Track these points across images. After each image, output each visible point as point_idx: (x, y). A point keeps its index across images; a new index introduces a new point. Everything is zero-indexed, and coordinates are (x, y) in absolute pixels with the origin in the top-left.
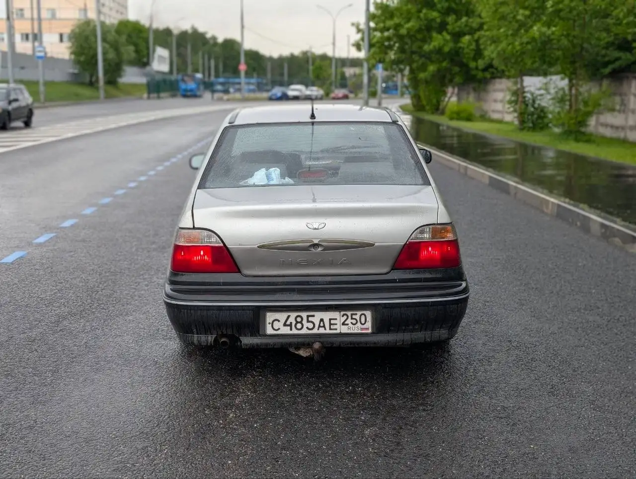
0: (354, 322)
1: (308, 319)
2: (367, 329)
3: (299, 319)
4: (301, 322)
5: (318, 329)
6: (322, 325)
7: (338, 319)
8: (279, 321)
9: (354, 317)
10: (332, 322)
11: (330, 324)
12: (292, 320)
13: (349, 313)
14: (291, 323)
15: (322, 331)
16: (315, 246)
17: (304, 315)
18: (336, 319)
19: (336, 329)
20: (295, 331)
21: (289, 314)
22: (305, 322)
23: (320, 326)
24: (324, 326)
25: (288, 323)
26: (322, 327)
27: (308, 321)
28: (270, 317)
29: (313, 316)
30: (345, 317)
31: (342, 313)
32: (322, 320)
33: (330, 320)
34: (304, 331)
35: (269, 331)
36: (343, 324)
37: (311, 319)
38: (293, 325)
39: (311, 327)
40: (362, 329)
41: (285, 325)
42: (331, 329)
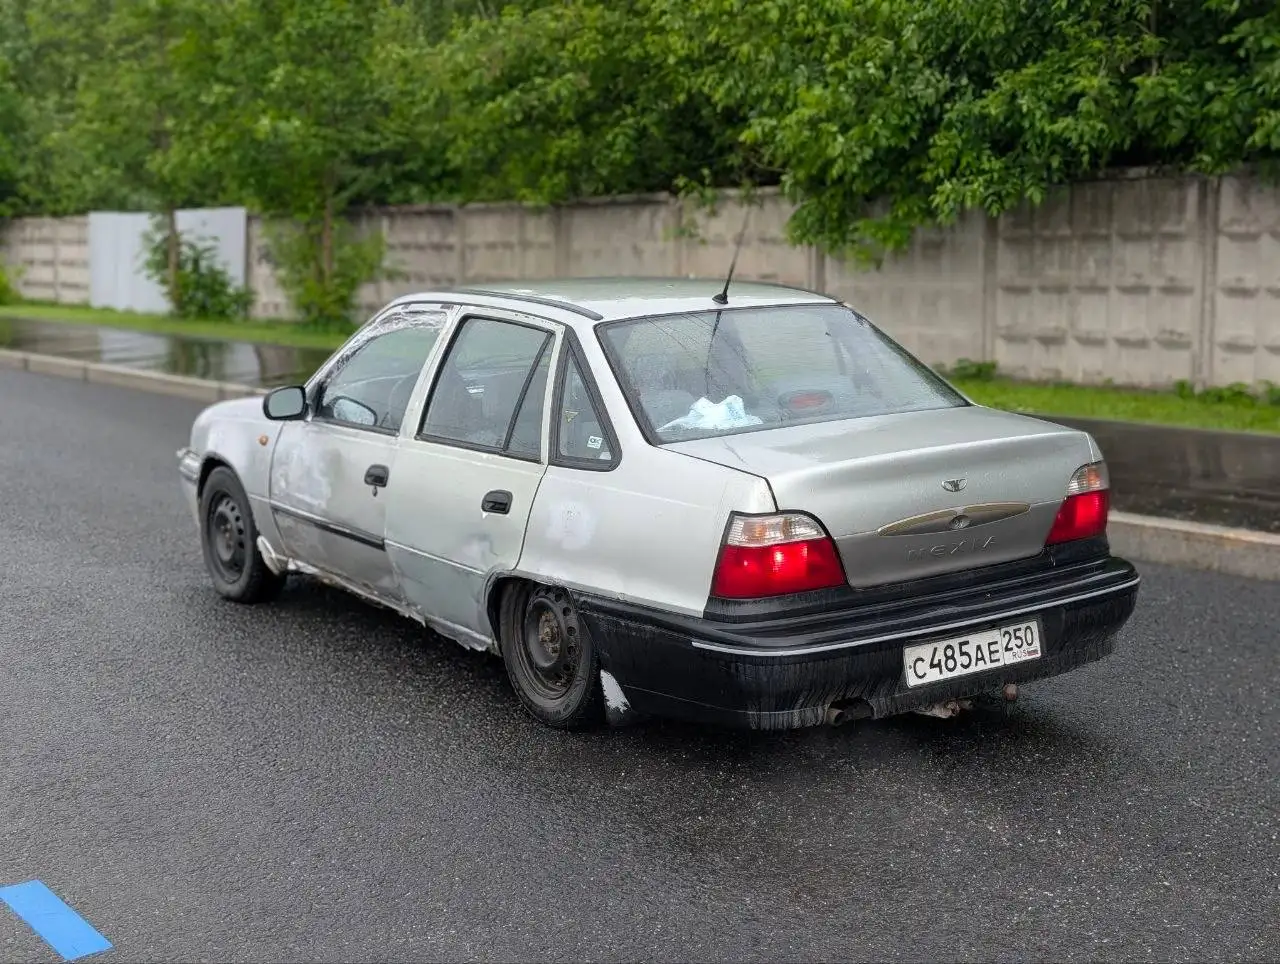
0: (1019, 642)
1: (961, 649)
2: (1035, 652)
3: (949, 653)
4: (952, 657)
5: (976, 664)
6: (980, 656)
7: (999, 641)
8: (922, 660)
9: (1018, 634)
10: (993, 648)
11: (991, 653)
12: (940, 655)
13: (1011, 629)
14: (940, 661)
15: (981, 667)
16: (959, 518)
17: (955, 642)
18: (996, 643)
19: (998, 660)
20: (948, 675)
21: (935, 645)
22: (957, 655)
23: (978, 659)
24: (983, 658)
26: (981, 659)
27: (963, 654)
28: (910, 654)
29: (967, 643)
31: (1003, 630)
32: (979, 648)
33: (990, 644)
34: (959, 672)
35: (912, 681)
36: (1007, 649)
37: (964, 648)
38: (943, 663)
39: (966, 663)
40: (1030, 653)
41: (932, 666)
42: (992, 661)
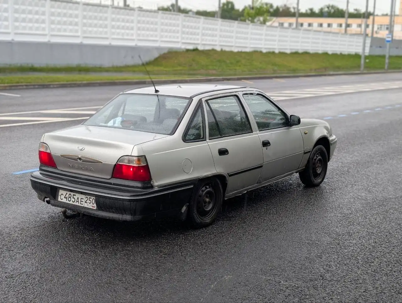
0: (90, 202)
3: (70, 196)
4: (70, 197)
6: (78, 201)
7: (84, 199)
8: (63, 195)
9: (90, 199)
10: (82, 200)
11: (81, 201)
12: (67, 196)
13: (88, 197)
14: (67, 197)
15: (77, 204)
16: (80, 159)
17: (72, 194)
18: (83, 199)
19: (82, 204)
20: (68, 202)
21: (67, 192)
22: (72, 197)
23: (77, 201)
24: (78, 202)
25: (66, 197)
27: (73, 198)
28: (61, 192)
29: (75, 195)
30: (87, 199)
31: (86, 196)
32: (78, 198)
33: (81, 199)
34: (71, 202)
35: (59, 200)
36: (86, 202)
37: (74, 196)
38: (68, 198)
39: (74, 201)
40: (93, 207)
41: (65, 198)
42: (81, 204)
